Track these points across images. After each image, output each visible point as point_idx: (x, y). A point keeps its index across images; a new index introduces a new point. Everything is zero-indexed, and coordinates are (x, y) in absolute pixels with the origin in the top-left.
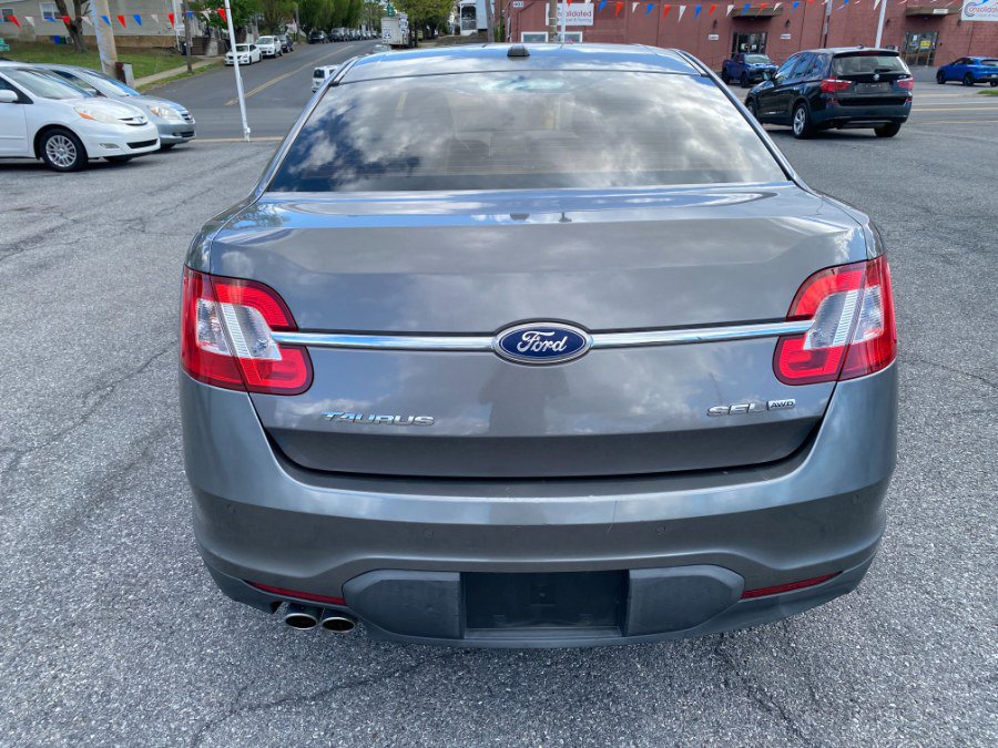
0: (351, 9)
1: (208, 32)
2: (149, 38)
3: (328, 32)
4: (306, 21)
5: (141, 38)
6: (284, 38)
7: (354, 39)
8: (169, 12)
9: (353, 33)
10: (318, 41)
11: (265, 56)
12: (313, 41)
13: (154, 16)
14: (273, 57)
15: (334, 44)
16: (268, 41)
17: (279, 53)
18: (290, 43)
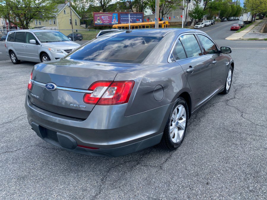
0: (237, 11)
1: (192, 20)
2: (178, 22)
3: (227, 19)
4: (221, 16)
5: (176, 22)
6: (213, 21)
7: (236, 20)
8: (181, 15)
9: (236, 18)
10: (224, 21)
11: (206, 26)
12: (222, 21)
13: (178, 17)
14: (208, 26)
15: (229, 22)
16: (207, 22)
17: (210, 25)
18: (214, 22)
